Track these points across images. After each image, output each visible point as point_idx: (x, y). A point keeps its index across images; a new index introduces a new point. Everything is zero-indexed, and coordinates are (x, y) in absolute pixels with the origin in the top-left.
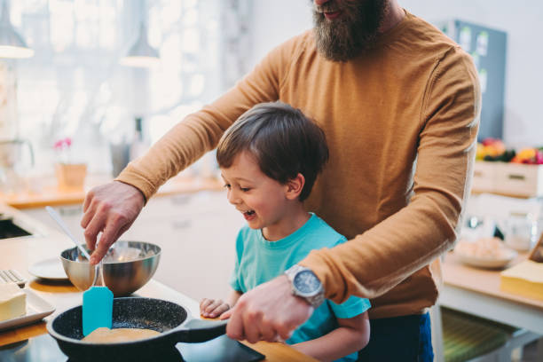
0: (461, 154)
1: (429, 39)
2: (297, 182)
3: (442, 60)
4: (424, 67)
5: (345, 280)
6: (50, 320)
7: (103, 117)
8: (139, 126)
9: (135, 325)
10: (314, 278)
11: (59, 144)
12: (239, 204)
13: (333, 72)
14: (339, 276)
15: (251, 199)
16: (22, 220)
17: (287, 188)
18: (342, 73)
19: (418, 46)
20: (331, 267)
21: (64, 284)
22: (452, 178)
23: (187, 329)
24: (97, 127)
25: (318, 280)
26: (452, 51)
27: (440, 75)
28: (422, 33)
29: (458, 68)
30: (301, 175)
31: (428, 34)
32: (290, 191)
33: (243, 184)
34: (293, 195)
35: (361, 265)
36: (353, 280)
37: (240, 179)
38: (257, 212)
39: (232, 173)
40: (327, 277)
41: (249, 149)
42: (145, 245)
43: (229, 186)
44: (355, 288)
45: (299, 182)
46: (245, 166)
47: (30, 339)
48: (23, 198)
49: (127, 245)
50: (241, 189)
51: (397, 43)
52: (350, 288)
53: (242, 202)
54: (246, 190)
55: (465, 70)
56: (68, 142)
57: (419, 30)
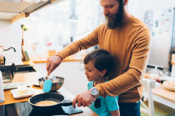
0: (143, 58)
1: (137, 24)
2: (104, 71)
3: (139, 30)
5: (105, 92)
8: (72, 40)
9: (51, 100)
10: (97, 91)
11: (48, 44)
12: (87, 74)
13: (111, 33)
14: (103, 90)
17: (101, 72)
18: (113, 33)
20: (101, 87)
21: (38, 87)
22: (139, 65)
23: (63, 103)
25: (98, 91)
26: (143, 27)
27: (138, 35)
28: (135, 22)
29: (143, 32)
30: (105, 70)
31: (137, 22)
32: (102, 73)
34: (102, 75)
35: (110, 88)
36: (107, 91)
37: (89, 68)
38: (90, 78)
39: (87, 66)
40: (100, 90)
41: (93, 60)
42: (60, 78)
43: (86, 69)
44: (107, 93)
45: (105, 72)
46: (91, 64)
49: (55, 77)
50: (89, 70)
51: (128, 25)
52: (106, 93)
53: (88, 74)
54: (90, 71)
55: (145, 33)
56: (51, 44)
57: (135, 21)
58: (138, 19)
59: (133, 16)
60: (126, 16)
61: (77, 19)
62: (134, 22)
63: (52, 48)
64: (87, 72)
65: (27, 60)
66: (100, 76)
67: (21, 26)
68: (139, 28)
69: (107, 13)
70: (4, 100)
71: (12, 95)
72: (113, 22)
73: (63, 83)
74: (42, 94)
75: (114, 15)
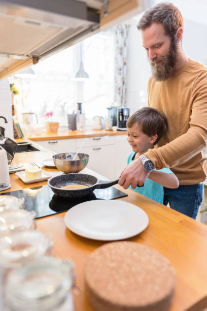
1: (197, 69)
2: (154, 137)
3: (200, 76)
4: (192, 80)
6: (49, 180)
7: (65, 103)
8: (80, 108)
11: (48, 115)
12: (131, 142)
15: (136, 141)
16: (34, 145)
17: (151, 139)
19: (192, 72)
21: (54, 168)
23: (100, 184)
24: (63, 107)
26: (205, 71)
27: (198, 83)
33: (135, 135)
34: (152, 142)
37: (134, 132)
38: (138, 146)
39: (132, 130)
40: (156, 162)
43: (129, 135)
45: (155, 138)
47: (43, 186)
48: (34, 136)
51: (184, 72)
53: (133, 141)
54: (136, 137)
56: (51, 114)
57: (194, 66)
58: (197, 63)
59: (191, 59)
60: (181, 59)
61: (87, 76)
62: (192, 68)
63: (53, 119)
64: (132, 139)
65: (20, 137)
66: (150, 144)
67: (10, 86)
68: (200, 74)
69: (155, 56)
70: (10, 186)
71: (20, 179)
72: (164, 69)
73: (88, 161)
74: (61, 176)
75: (165, 57)
